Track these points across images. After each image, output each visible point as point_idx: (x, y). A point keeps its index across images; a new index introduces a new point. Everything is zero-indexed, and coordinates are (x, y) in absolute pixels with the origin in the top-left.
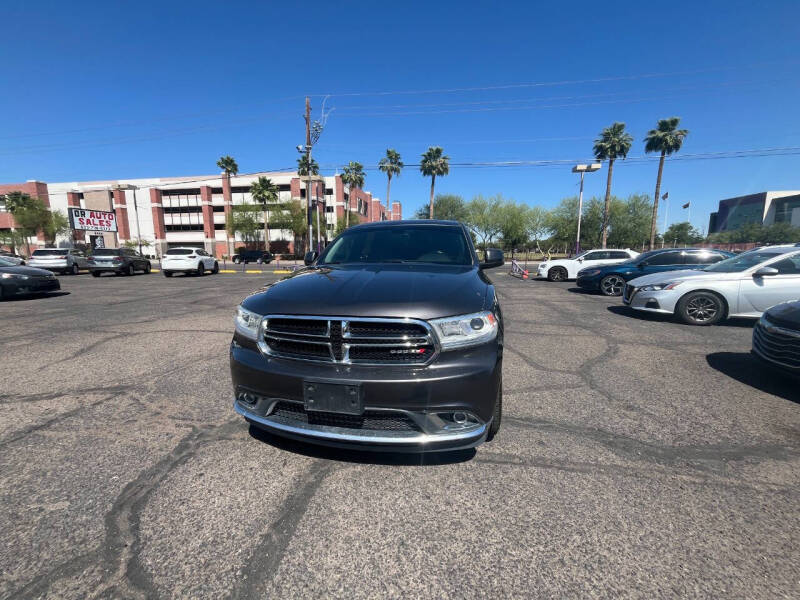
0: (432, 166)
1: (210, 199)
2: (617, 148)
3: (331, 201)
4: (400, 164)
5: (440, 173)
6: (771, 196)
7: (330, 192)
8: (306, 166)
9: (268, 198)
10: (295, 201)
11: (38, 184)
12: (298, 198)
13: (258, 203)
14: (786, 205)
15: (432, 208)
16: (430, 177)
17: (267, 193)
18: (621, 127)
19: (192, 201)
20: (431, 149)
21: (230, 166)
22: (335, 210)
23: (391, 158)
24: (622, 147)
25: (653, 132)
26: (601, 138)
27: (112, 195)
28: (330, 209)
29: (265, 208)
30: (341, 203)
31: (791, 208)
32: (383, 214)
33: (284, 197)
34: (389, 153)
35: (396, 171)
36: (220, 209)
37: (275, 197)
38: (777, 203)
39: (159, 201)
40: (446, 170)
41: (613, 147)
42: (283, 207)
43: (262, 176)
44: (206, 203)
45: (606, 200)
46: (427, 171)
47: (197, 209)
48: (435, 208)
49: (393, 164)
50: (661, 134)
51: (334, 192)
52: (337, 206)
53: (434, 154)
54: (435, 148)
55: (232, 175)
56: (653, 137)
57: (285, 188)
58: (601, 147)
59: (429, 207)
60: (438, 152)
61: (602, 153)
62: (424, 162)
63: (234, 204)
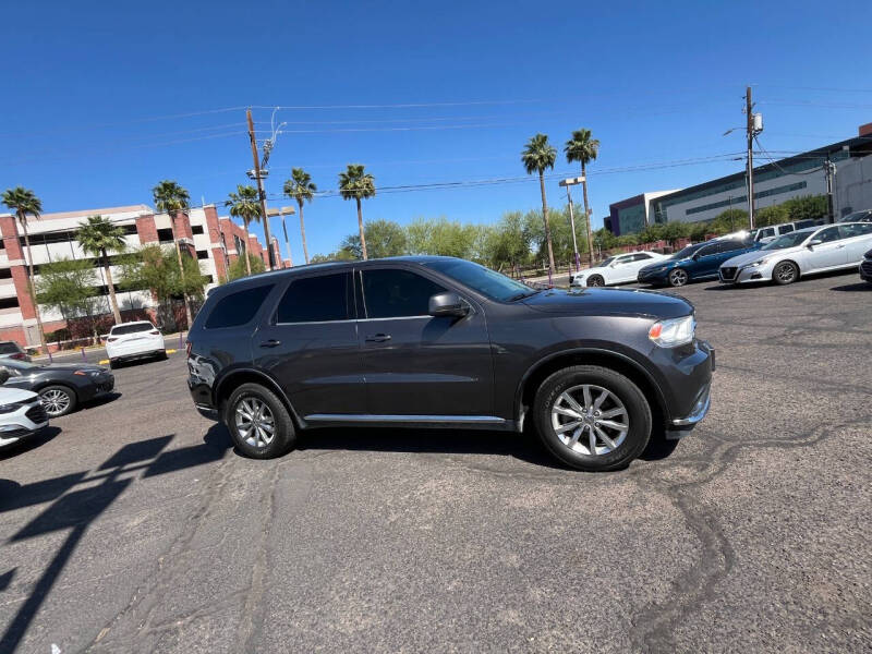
0: (354, 187)
2: (546, 160)
3: (202, 243)
4: (311, 187)
5: (366, 195)
6: (649, 197)
7: (198, 230)
8: (171, 197)
9: (110, 246)
10: (153, 248)
12: (157, 243)
14: (660, 205)
15: (363, 238)
16: (354, 201)
17: (107, 240)
18: (545, 139)
20: (350, 168)
21: (24, 204)
22: (210, 254)
23: (298, 179)
24: (549, 158)
25: (570, 143)
26: (527, 149)
28: (203, 255)
29: (105, 262)
30: (218, 245)
31: (664, 207)
33: (133, 243)
34: (295, 172)
35: (308, 195)
36: (2, 273)
37: (122, 245)
38: (654, 203)
40: (373, 192)
41: (541, 158)
42: (138, 257)
43: (93, 214)
46: (347, 194)
48: (367, 238)
49: (302, 187)
50: (578, 144)
51: (205, 230)
52: (213, 250)
53: (355, 173)
54: (356, 165)
55: (29, 218)
56: (572, 147)
57: (131, 229)
58: (530, 158)
59: (358, 238)
60: (360, 169)
61: (531, 165)
62: (345, 183)
63: (35, 262)
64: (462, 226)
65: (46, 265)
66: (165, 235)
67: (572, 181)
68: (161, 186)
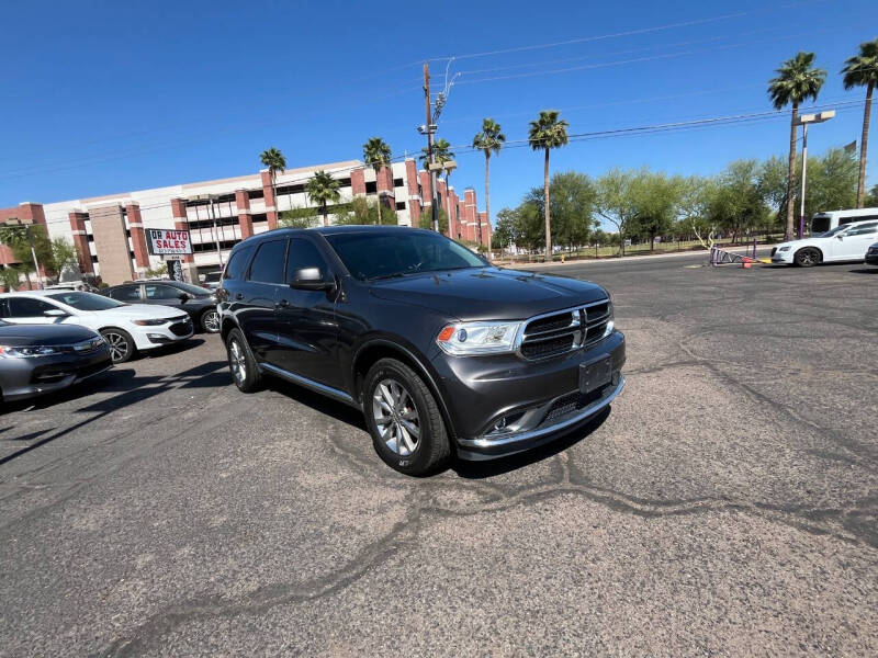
0: (545, 136)
1: (247, 207)
2: (805, 88)
3: (401, 195)
4: (501, 138)
5: (557, 144)
7: (399, 183)
8: (377, 152)
9: (329, 196)
10: (360, 199)
11: (32, 206)
12: (364, 194)
13: (315, 204)
15: (547, 192)
17: (327, 191)
18: (809, 59)
19: (225, 211)
20: (542, 115)
21: (275, 162)
22: (407, 205)
23: (488, 131)
24: (812, 85)
25: (854, 60)
26: (779, 76)
27: (123, 209)
29: (323, 211)
30: (416, 197)
33: (346, 194)
34: (486, 123)
35: (496, 146)
36: (261, 218)
37: (337, 196)
39: (184, 214)
40: (564, 140)
41: (798, 86)
42: (349, 207)
43: (318, 169)
44: (244, 211)
45: (790, 159)
46: (536, 144)
47: (233, 221)
48: (552, 191)
49: (491, 138)
50: (867, 61)
51: (405, 182)
52: (410, 201)
53: (548, 120)
54: (548, 112)
55: (278, 172)
56: (855, 66)
57: (346, 182)
58: (781, 87)
59: (543, 191)
60: (553, 116)
61: (780, 96)
62: (534, 132)
63: (280, 210)
64: (668, 178)
65: (287, 212)
66: (371, 187)
67: (812, 117)
68: (369, 143)
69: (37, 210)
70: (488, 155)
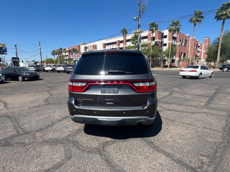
0: (223, 14)
1: (119, 45)
3: (166, 41)
4: (202, 17)
7: (166, 37)
8: (153, 27)
10: (150, 43)
11: (78, 45)
13: (133, 45)
15: (221, 39)
19: (114, 47)
22: (167, 45)
23: (196, 15)
27: (93, 46)
28: (165, 45)
30: (170, 42)
32: (197, 45)
34: (195, 12)
35: (199, 21)
36: (122, 48)
39: (105, 47)
44: (118, 47)
49: (198, 18)
51: (168, 37)
53: (226, 7)
57: (146, 37)
62: (218, 13)
63: (127, 46)
68: (151, 24)
69: (79, 46)
70: (195, 25)
